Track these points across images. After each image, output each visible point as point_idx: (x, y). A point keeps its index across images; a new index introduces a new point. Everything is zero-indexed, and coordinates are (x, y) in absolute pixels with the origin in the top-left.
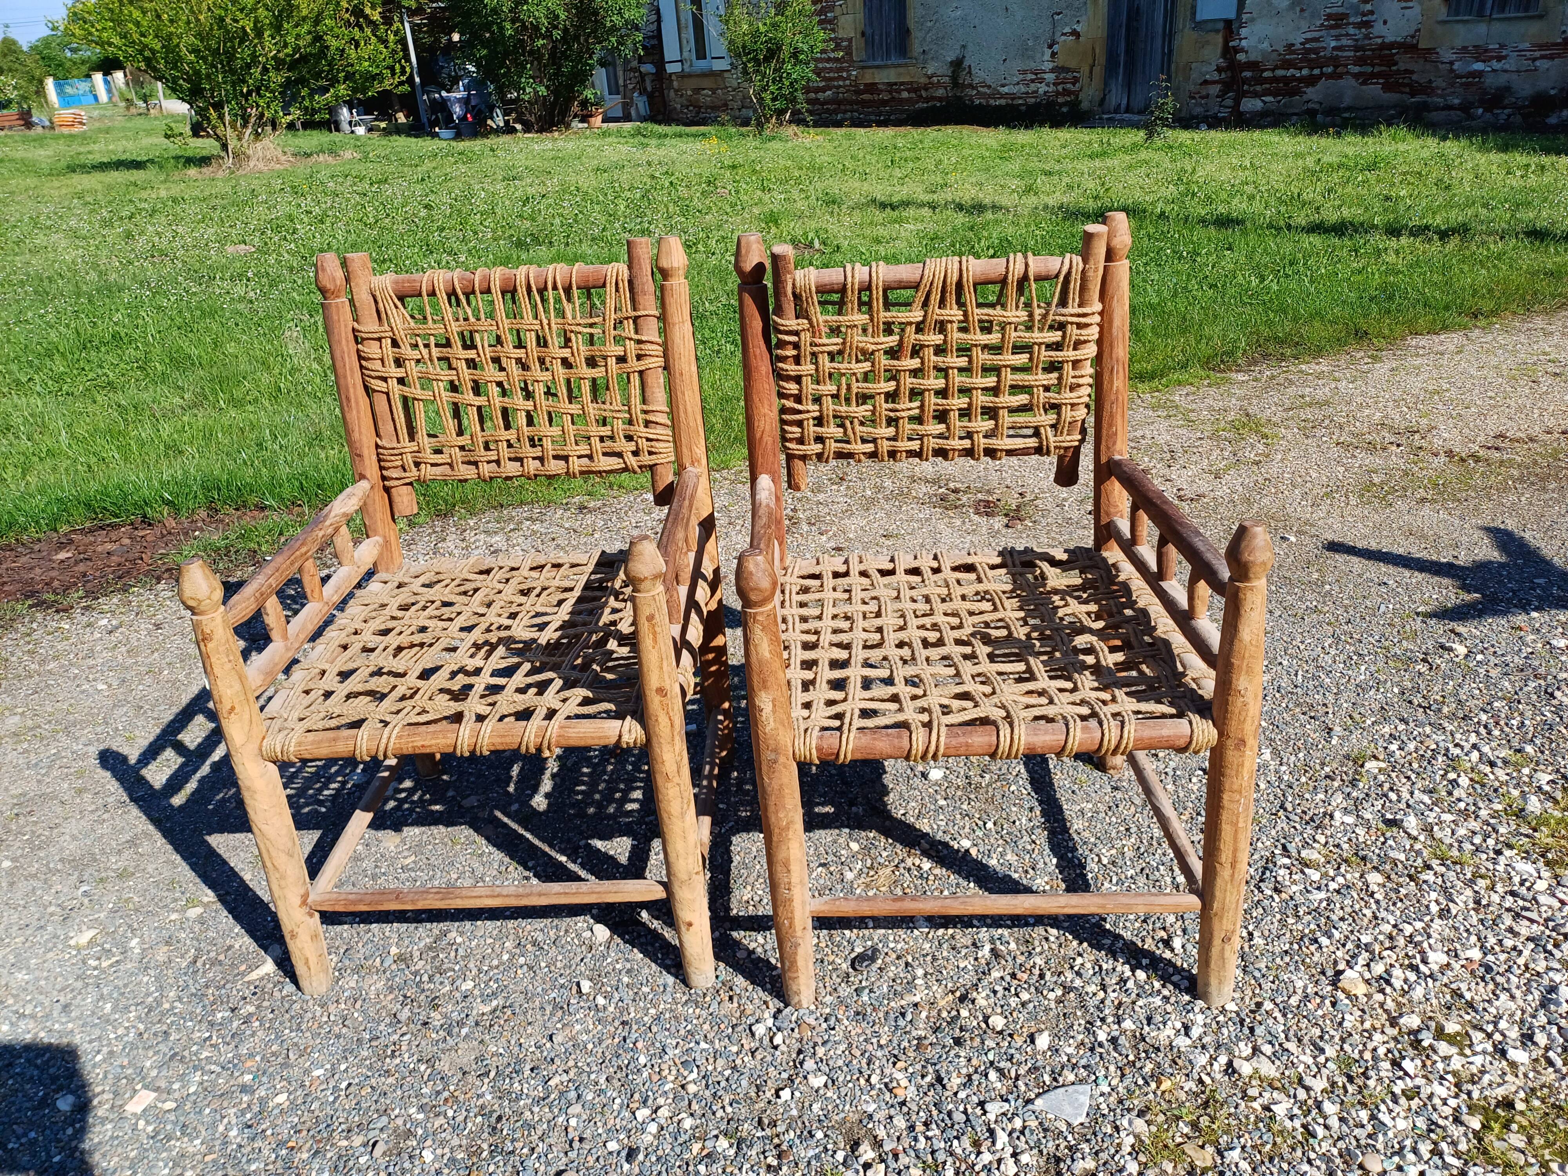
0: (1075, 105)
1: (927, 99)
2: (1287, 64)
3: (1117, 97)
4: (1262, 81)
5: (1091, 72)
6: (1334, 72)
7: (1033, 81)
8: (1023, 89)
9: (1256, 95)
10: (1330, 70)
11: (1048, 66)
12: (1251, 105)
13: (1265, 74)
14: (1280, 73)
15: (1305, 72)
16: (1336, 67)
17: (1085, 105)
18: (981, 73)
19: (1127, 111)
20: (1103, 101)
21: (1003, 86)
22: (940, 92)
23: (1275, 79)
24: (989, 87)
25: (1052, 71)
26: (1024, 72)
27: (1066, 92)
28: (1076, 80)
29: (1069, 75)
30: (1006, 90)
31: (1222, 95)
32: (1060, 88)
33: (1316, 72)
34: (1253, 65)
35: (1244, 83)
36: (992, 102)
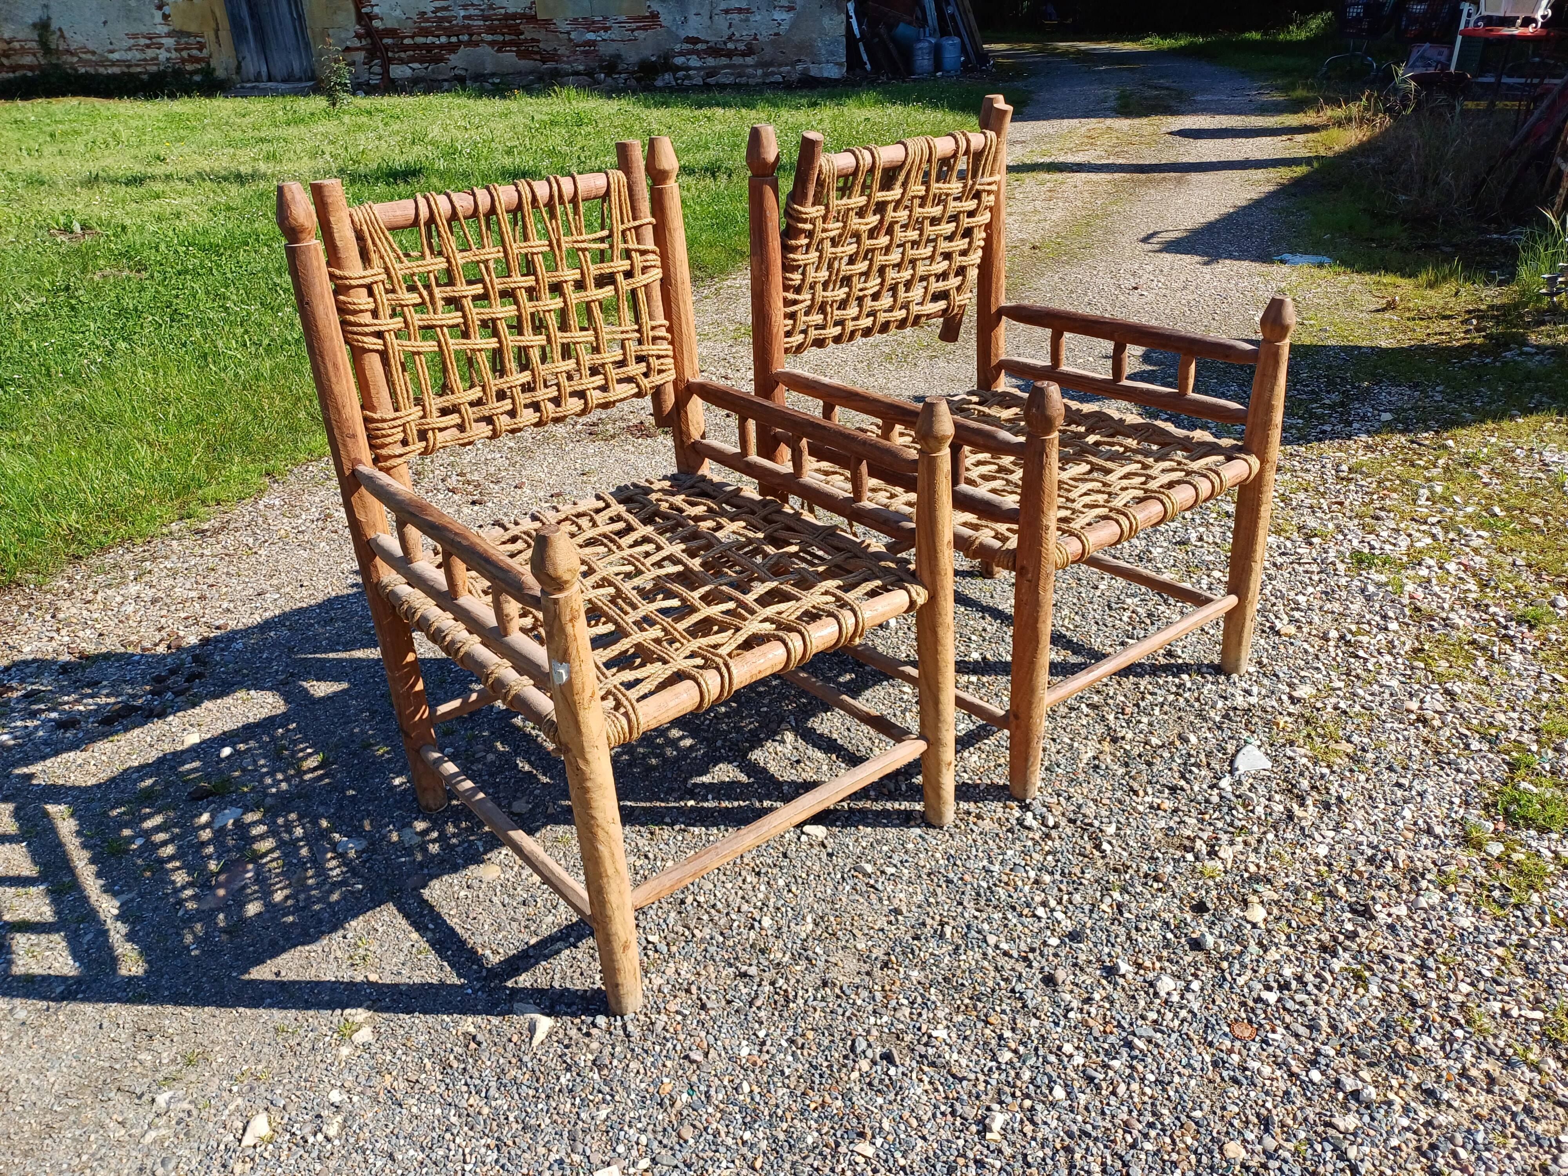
0: (208, 72)
1: (14, 68)
2: (425, 32)
3: (253, 64)
4: (405, 48)
5: (217, 37)
6: (470, 40)
7: (148, 46)
8: (139, 56)
9: (402, 62)
10: (466, 38)
11: (163, 29)
12: (398, 71)
13: (406, 41)
14: (420, 40)
15: (443, 39)
16: (471, 35)
17: (220, 73)
18: (78, 37)
19: (270, 79)
20: (239, 68)
21: (112, 52)
22: (28, 60)
23: (417, 47)
24: (94, 53)
25: (169, 35)
26: (135, 36)
27: (193, 59)
28: (201, 47)
29: (192, 40)
30: (116, 56)
31: (368, 61)
32: (185, 54)
33: (454, 39)
34: (391, 32)
35: (387, 51)
36: (102, 70)
